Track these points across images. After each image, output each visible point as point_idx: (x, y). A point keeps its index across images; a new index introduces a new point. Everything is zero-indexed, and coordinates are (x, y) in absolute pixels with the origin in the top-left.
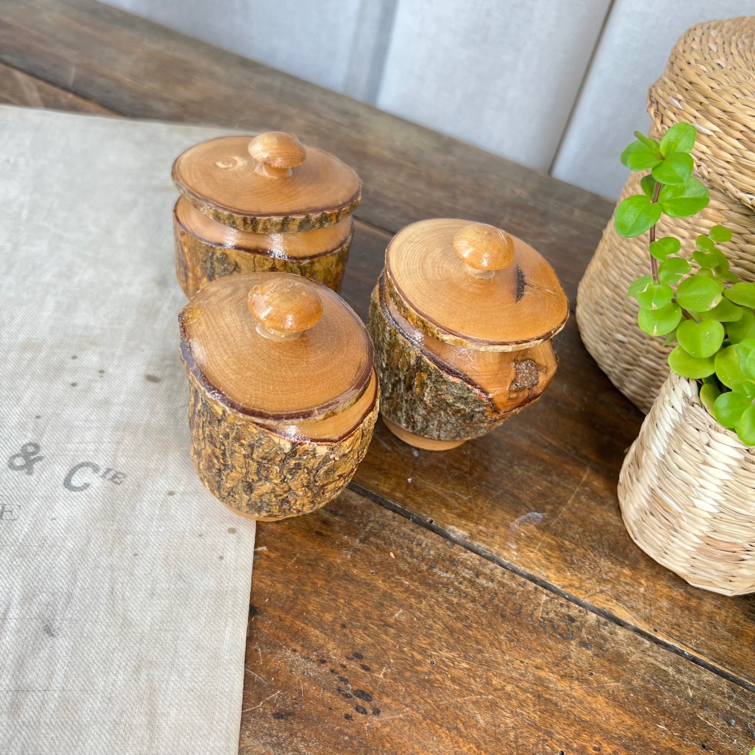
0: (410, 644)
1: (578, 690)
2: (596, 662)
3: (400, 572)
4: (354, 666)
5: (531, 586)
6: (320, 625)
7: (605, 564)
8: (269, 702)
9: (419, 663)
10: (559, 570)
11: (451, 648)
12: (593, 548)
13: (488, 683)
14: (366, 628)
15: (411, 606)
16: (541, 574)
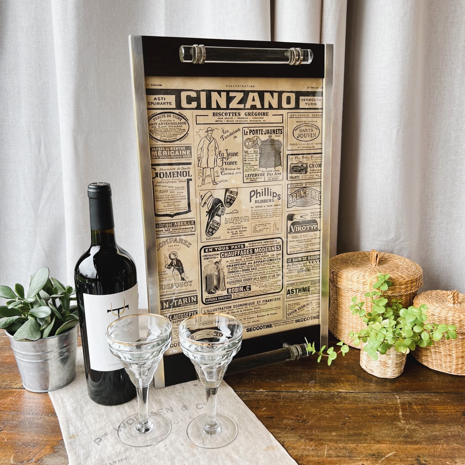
0: (306, 411)
1: (341, 405)
2: (341, 399)
3: (294, 401)
4: (298, 418)
5: (321, 393)
6: (287, 415)
7: (332, 384)
8: (288, 428)
9: (310, 413)
10: (324, 388)
11: (314, 408)
12: (328, 382)
13: (324, 411)
14: (296, 412)
15: (301, 405)
16: (322, 390)
